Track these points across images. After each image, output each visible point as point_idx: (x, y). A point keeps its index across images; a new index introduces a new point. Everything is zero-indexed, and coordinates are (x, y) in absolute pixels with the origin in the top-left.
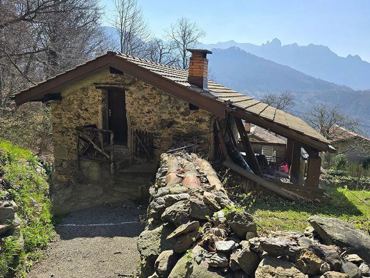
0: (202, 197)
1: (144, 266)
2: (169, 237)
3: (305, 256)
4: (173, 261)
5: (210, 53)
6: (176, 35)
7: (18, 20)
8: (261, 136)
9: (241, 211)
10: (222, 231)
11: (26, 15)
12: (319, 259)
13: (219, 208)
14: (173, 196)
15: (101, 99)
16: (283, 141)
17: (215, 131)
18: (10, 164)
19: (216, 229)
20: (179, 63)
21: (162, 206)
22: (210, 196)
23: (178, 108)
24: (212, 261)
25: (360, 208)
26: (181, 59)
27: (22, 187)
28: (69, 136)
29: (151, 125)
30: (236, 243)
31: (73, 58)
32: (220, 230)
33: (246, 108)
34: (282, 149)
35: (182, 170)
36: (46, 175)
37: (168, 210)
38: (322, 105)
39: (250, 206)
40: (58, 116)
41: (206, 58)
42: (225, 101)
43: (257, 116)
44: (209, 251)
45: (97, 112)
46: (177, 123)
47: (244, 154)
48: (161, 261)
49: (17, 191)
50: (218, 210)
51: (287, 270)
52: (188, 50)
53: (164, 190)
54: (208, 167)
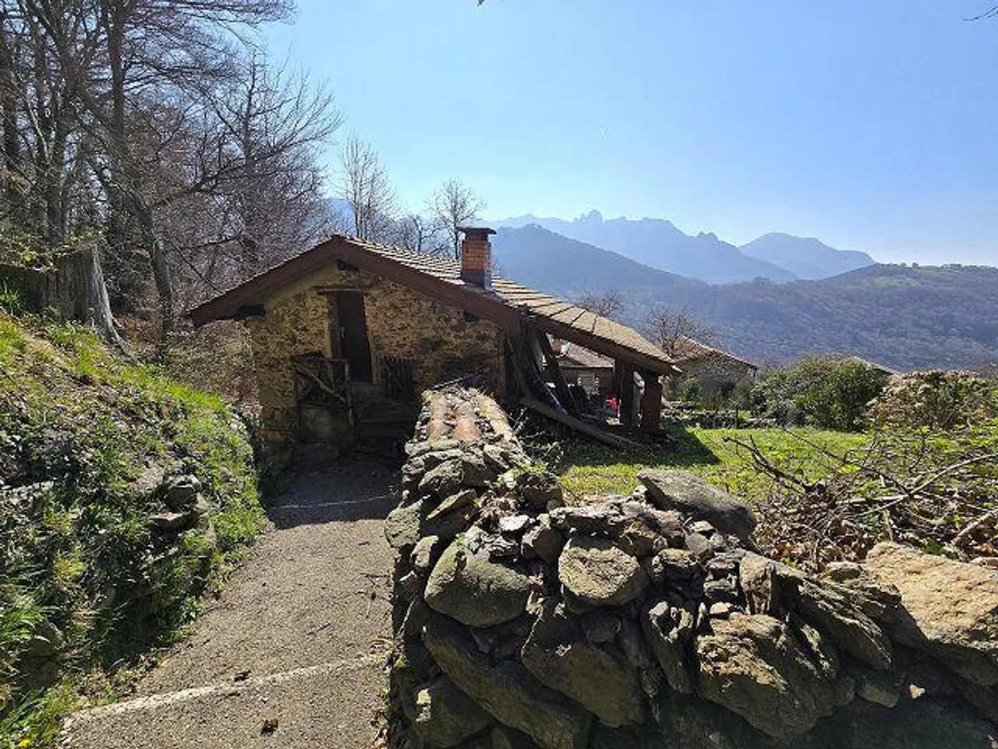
0: (480, 453)
1: (399, 561)
2: (430, 517)
3: (631, 530)
4: (436, 552)
5: (493, 232)
6: (442, 207)
7: (189, 191)
8: (577, 358)
9: (540, 469)
10: (511, 502)
11: (202, 183)
12: (651, 532)
13: (507, 467)
14: (436, 454)
15: (326, 310)
16: (608, 363)
17: (507, 354)
18: (186, 418)
19: (503, 499)
20: (449, 251)
21: (420, 469)
22: (493, 450)
23: (447, 320)
24: (495, 548)
25: (718, 453)
26: (452, 245)
27: (207, 454)
28: (280, 371)
29: (406, 348)
30: (531, 517)
31: (282, 249)
32: (508, 500)
33: (552, 315)
34: (609, 375)
35: (452, 414)
36: (246, 433)
37: (429, 475)
38: (663, 308)
39: (557, 461)
40: (261, 341)
41: (486, 240)
42: (519, 306)
43: (568, 326)
44: (491, 533)
45: (321, 332)
46: (446, 343)
47: (552, 385)
48: (420, 554)
49: (200, 461)
50: (505, 471)
51: (605, 552)
52: (463, 230)
53: (424, 446)
54: (493, 408)
